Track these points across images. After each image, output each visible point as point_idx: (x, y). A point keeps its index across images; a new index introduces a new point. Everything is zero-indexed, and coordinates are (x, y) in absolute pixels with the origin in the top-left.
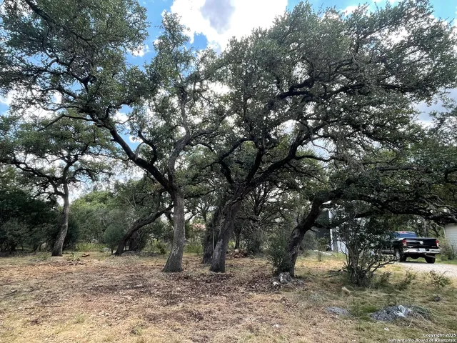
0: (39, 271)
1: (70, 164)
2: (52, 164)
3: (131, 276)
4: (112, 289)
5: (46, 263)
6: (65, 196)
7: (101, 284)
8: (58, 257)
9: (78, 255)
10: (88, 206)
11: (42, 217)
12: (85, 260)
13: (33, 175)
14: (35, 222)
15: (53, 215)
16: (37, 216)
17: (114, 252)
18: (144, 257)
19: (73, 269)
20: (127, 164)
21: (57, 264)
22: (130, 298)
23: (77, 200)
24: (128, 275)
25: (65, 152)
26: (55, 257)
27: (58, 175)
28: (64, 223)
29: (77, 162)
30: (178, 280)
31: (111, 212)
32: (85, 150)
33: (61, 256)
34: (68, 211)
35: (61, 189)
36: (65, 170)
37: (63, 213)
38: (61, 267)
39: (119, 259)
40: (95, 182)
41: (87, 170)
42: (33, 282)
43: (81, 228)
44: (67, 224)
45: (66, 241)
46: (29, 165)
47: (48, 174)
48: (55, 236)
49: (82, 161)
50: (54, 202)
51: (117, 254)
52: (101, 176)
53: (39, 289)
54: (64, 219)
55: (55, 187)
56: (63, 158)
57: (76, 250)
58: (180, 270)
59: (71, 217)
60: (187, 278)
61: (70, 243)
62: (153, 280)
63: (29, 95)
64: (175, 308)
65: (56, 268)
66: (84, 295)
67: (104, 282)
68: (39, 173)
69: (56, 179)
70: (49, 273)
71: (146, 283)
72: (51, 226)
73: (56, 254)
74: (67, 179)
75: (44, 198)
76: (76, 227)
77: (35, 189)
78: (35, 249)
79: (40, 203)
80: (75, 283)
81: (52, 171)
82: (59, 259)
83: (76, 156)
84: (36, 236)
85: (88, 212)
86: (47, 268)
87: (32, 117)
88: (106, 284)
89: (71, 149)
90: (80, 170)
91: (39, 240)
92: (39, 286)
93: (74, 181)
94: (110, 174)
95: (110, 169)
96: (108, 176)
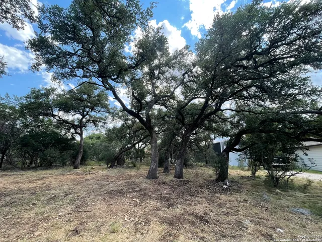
0: (68, 179)
1: (84, 116)
3: (128, 182)
4: (121, 193)
5: (71, 173)
6: (81, 135)
7: (112, 189)
8: (77, 170)
9: (89, 168)
11: (67, 147)
12: (94, 171)
13: (62, 123)
14: (63, 150)
15: (73, 145)
16: (64, 146)
17: (109, 166)
19: (88, 177)
20: (114, 118)
21: (78, 174)
24: (125, 181)
26: (75, 170)
27: (76, 123)
28: (81, 150)
29: (87, 116)
30: (159, 185)
31: (103, 144)
32: (92, 109)
33: (79, 168)
35: (78, 131)
36: (81, 121)
37: (80, 144)
38: (81, 176)
40: (97, 128)
41: (92, 120)
42: (65, 187)
43: (89, 153)
44: (82, 150)
45: (82, 160)
46: (61, 117)
47: (71, 123)
48: (75, 157)
49: (90, 116)
50: (73, 139)
52: (100, 124)
53: (71, 194)
54: (81, 147)
55: (75, 130)
56: (80, 113)
58: (157, 178)
60: (164, 183)
61: (83, 162)
63: (63, 71)
65: (78, 177)
66: (105, 199)
67: (112, 187)
68: (66, 122)
69: (75, 125)
70: (74, 180)
71: (141, 187)
73: (76, 167)
74: (81, 126)
75: (69, 136)
76: (87, 151)
78: (64, 164)
79: (67, 140)
80: (94, 188)
81: (73, 121)
82: (79, 171)
83: (87, 112)
86: (72, 177)
87: (63, 91)
88: (115, 189)
90: (89, 120)
91: (65, 160)
92: (71, 191)
93: (85, 127)
94: (105, 123)
95: (105, 120)
96: (103, 124)
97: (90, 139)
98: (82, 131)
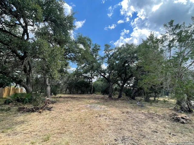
1: (92, 74)
2: (89, 74)
6: (92, 82)
10: (98, 83)
13: (86, 77)
14: (87, 87)
15: (90, 86)
17: (103, 94)
27: (90, 77)
35: (91, 80)
43: (96, 89)
44: (93, 88)
45: (93, 92)
48: (90, 91)
50: (90, 83)
59: (93, 86)
73: (91, 94)
77: (86, 80)
78: (87, 93)
79: (87, 83)
82: (91, 95)
90: (94, 75)
97: (98, 81)
98: (92, 80)
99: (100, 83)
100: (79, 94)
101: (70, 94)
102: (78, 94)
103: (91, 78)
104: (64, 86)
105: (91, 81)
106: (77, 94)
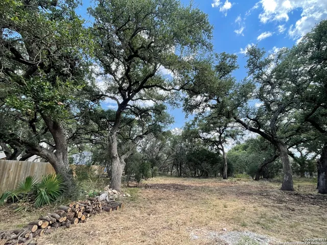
1: (221, 134)
2: (214, 135)
4: (250, 194)
5: (221, 182)
6: (223, 150)
9: (234, 179)
10: (236, 153)
11: (215, 160)
12: (238, 182)
13: (207, 141)
14: (213, 163)
15: (220, 159)
16: (213, 160)
17: (254, 179)
18: (274, 182)
19: (233, 185)
21: (226, 182)
22: (257, 198)
23: (230, 151)
24: (260, 189)
25: (218, 129)
27: (218, 140)
28: (225, 163)
29: (224, 132)
30: (290, 195)
32: (226, 126)
33: (227, 179)
34: (225, 157)
35: (220, 146)
36: (220, 137)
38: (227, 184)
39: (257, 182)
40: (236, 140)
41: (230, 135)
42: (217, 188)
43: (234, 165)
45: (228, 172)
46: (205, 138)
47: (213, 140)
48: (222, 170)
49: (227, 131)
50: (219, 153)
51: (256, 180)
52: (238, 137)
54: (224, 161)
55: (217, 146)
56: (218, 132)
57: (235, 177)
58: (292, 190)
59: (228, 160)
60: (297, 195)
62: (273, 193)
64: (280, 205)
65: (225, 184)
67: (246, 191)
68: (209, 140)
69: (217, 142)
71: (268, 194)
72: (219, 165)
73: (224, 178)
74: (221, 141)
75: (214, 151)
76: (232, 164)
77: (210, 147)
78: (216, 176)
79: (213, 154)
80: (233, 190)
81: (215, 138)
82: (225, 180)
83: (223, 130)
84: (215, 169)
85: (236, 157)
86: (221, 184)
89: (220, 127)
90: (227, 136)
91: (216, 171)
93: (225, 141)
94: (243, 135)
97: (236, 150)
98: (222, 147)
99: (240, 153)
100: (198, 177)
101: (179, 176)
102: (196, 177)
103: (220, 143)
104: (168, 160)
105: (220, 149)
106: (192, 177)
